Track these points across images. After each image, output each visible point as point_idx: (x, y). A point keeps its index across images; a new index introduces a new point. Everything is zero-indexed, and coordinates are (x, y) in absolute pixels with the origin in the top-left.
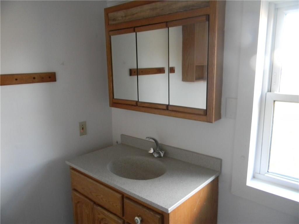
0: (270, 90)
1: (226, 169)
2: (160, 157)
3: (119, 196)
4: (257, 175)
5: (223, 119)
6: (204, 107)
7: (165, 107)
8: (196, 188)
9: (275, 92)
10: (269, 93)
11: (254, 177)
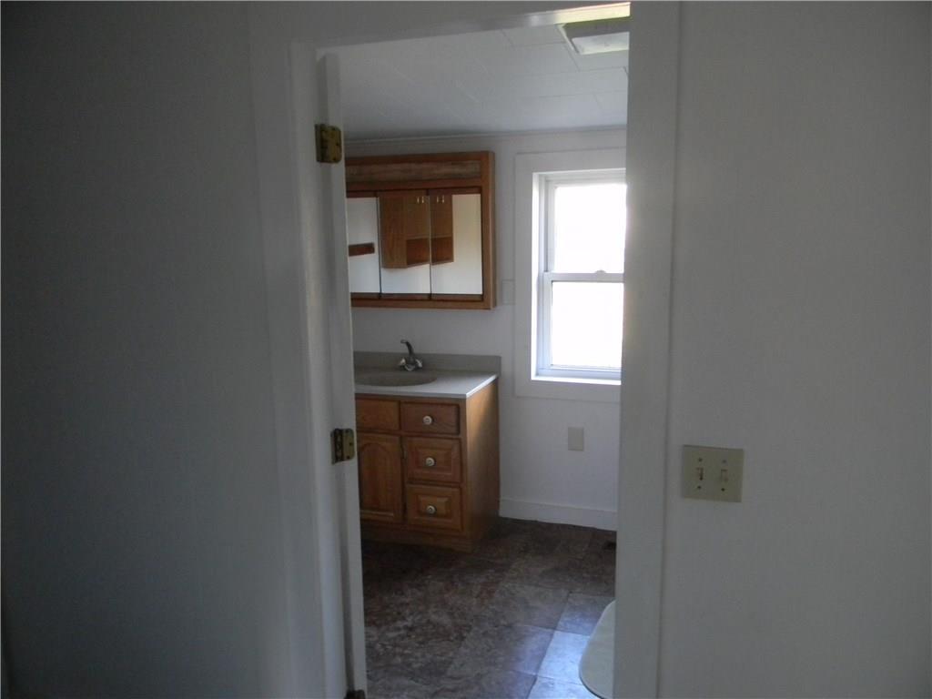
0: (546, 271)
1: (506, 368)
2: (417, 369)
3: (394, 405)
4: (540, 371)
5: (499, 307)
6: (481, 293)
7: (426, 297)
8: (478, 385)
9: (553, 272)
10: (546, 273)
11: (537, 374)
